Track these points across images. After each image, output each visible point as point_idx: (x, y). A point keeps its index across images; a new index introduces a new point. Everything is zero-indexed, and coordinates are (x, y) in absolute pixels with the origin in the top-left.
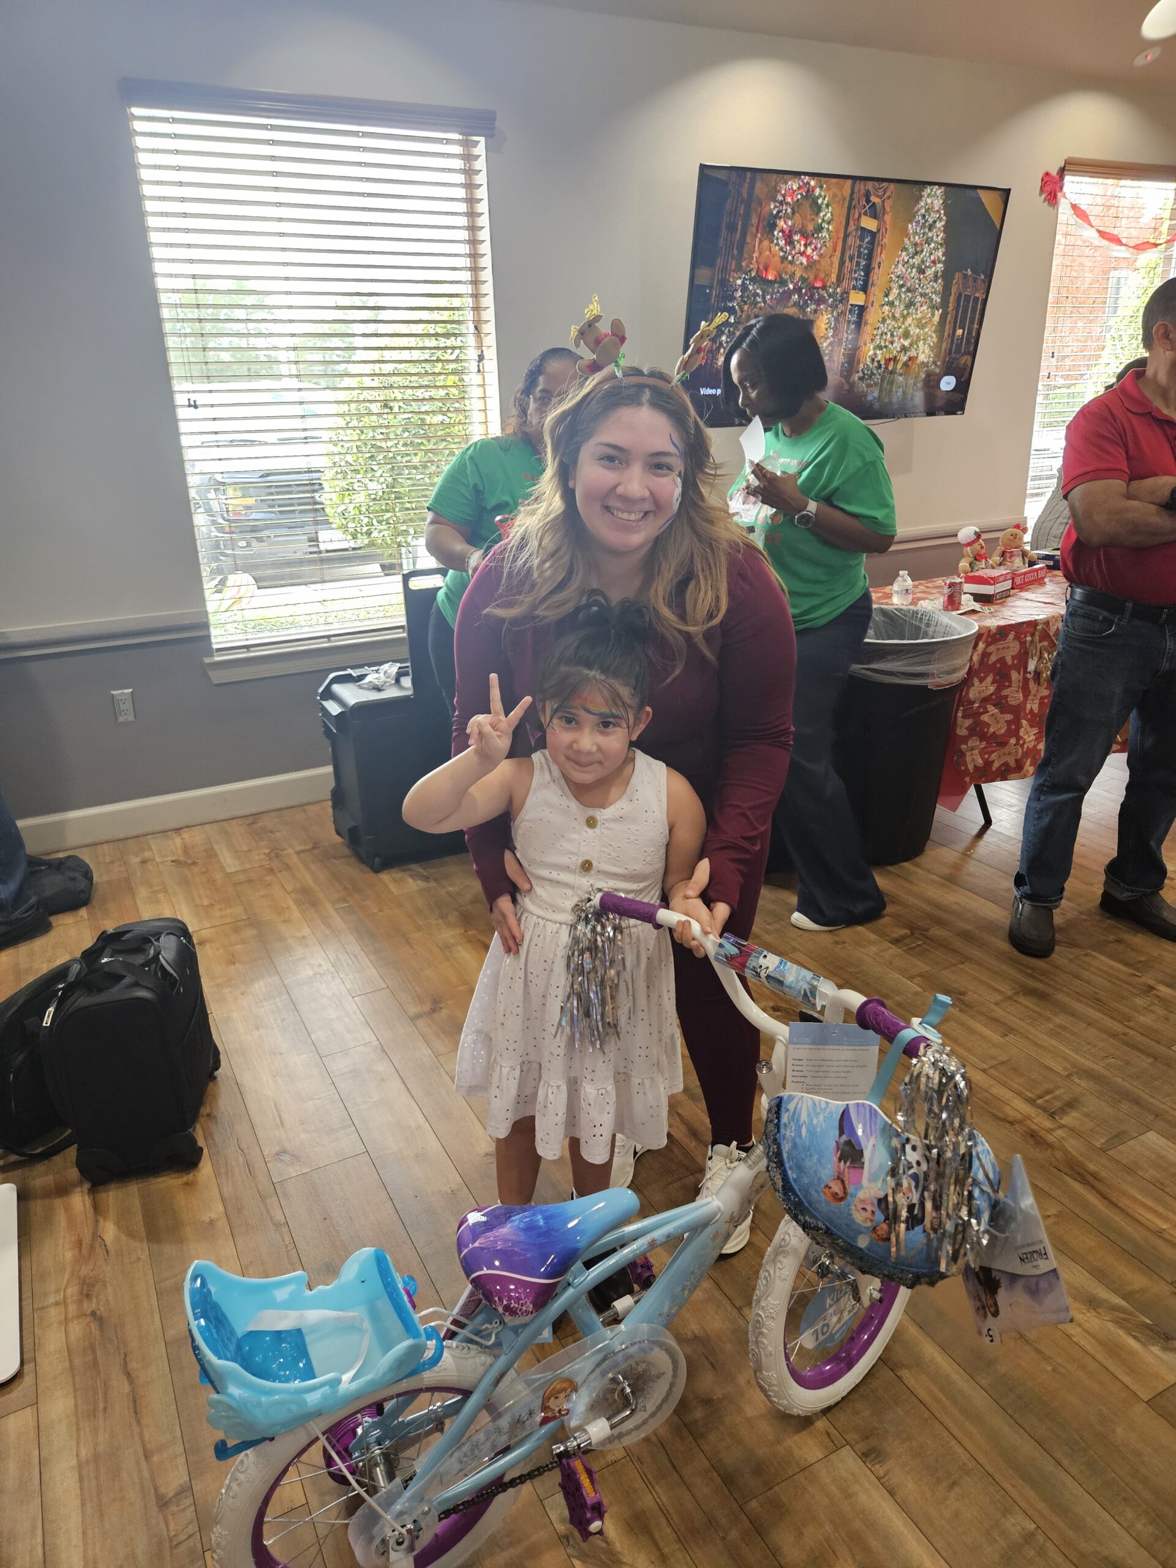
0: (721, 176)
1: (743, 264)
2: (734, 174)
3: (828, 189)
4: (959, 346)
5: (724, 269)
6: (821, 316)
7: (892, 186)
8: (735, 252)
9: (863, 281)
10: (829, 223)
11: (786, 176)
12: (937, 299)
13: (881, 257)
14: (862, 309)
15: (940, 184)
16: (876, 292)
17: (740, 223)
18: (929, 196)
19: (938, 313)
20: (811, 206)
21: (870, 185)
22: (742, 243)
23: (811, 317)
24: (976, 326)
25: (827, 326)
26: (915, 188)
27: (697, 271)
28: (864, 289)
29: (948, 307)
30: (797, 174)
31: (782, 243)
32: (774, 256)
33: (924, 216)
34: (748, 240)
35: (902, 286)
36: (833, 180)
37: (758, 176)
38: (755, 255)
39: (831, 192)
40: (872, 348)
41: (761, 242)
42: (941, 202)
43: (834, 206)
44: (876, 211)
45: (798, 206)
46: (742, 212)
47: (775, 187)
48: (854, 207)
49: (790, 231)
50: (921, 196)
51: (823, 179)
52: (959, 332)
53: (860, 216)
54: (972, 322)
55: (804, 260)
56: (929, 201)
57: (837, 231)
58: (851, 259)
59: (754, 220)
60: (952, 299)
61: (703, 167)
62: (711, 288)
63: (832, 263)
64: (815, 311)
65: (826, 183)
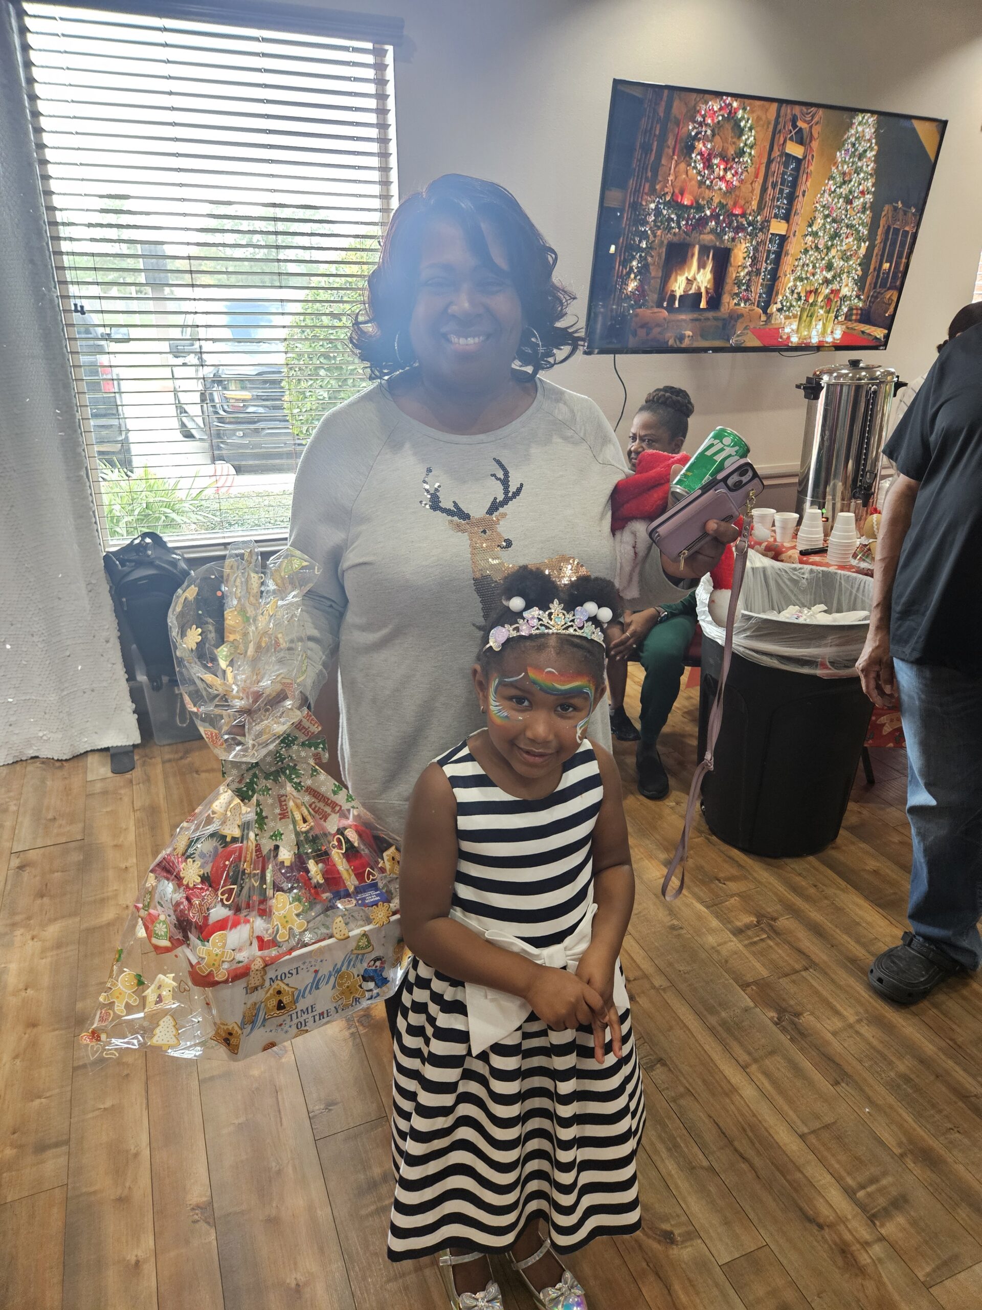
0: (637, 93)
1: (658, 187)
2: (650, 90)
3: (752, 111)
4: (885, 280)
5: (637, 191)
6: (739, 245)
7: (821, 112)
8: (649, 174)
9: (786, 209)
10: (751, 148)
11: (707, 96)
12: (865, 231)
13: (806, 185)
14: (783, 239)
15: (873, 112)
16: (800, 222)
17: (655, 143)
18: (860, 123)
19: (864, 246)
20: (733, 129)
21: (797, 110)
22: (657, 166)
23: (729, 245)
24: (904, 260)
25: (745, 255)
26: (845, 115)
27: (607, 193)
28: (787, 218)
29: (876, 240)
30: (718, 94)
31: (700, 166)
32: (690, 180)
33: (854, 145)
34: (664, 161)
35: (827, 216)
36: (758, 103)
37: (676, 94)
38: (671, 178)
39: (755, 115)
40: (792, 278)
41: (677, 164)
42: (873, 130)
43: (758, 129)
44: (802, 138)
45: (719, 128)
46: (657, 133)
47: (695, 107)
48: (780, 132)
49: (709, 154)
50: (852, 124)
51: (747, 101)
52: (886, 266)
53: (785, 141)
54: (900, 257)
55: (723, 186)
56: (860, 129)
57: (760, 155)
58: (774, 186)
59: (671, 142)
60: (880, 231)
61: (616, 82)
62: (622, 211)
63: (753, 190)
64: (733, 239)
65: (750, 105)
